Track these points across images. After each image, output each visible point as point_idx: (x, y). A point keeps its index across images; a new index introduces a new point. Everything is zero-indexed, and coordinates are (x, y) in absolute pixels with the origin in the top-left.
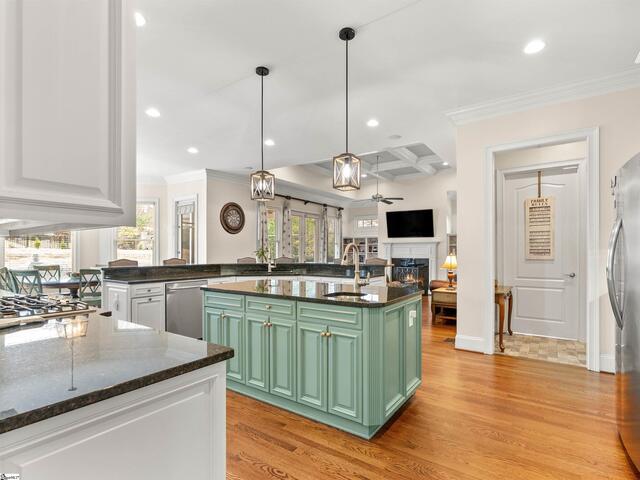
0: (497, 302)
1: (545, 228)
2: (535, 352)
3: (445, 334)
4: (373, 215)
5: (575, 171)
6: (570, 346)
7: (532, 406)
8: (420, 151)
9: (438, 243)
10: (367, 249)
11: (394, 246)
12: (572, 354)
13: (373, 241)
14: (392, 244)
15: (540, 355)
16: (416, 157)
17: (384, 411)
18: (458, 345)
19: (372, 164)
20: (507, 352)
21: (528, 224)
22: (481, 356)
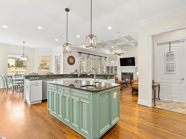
0: (153, 88)
1: (172, 62)
2: (168, 107)
3: (135, 98)
4: (115, 59)
5: (184, 41)
6: (182, 105)
7: (164, 132)
8: (129, 38)
9: (136, 68)
10: (114, 70)
11: (122, 69)
12: (182, 108)
13: (116, 67)
14: (122, 68)
15: (170, 108)
16: (128, 40)
17: (99, 133)
18: (139, 103)
19: (114, 43)
20: (157, 106)
21: (166, 61)
22: (147, 108)
